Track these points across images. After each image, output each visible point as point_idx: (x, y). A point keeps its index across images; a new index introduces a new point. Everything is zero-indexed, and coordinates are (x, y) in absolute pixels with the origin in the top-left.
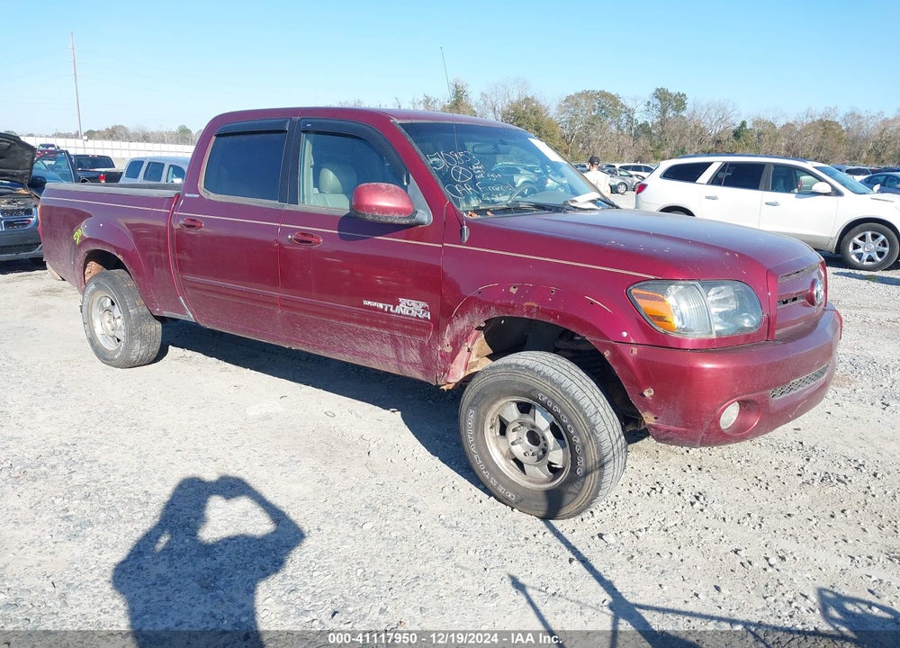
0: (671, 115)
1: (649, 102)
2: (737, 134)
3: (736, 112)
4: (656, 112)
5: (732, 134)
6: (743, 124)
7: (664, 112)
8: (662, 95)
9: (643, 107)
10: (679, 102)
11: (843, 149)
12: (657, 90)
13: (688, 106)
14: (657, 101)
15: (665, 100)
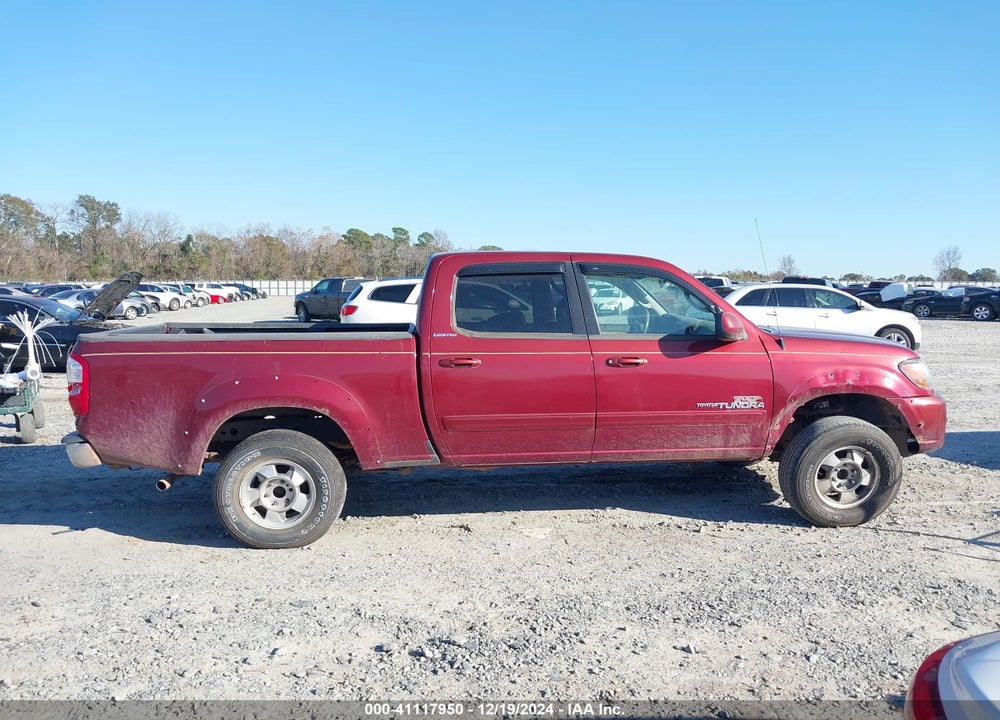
0: (103, 225)
1: (72, 211)
2: (184, 248)
3: (178, 226)
4: (84, 223)
5: (179, 248)
6: (189, 238)
7: (93, 221)
8: (87, 203)
9: (65, 216)
10: (111, 212)
11: (290, 264)
12: (81, 197)
13: (122, 217)
14: (82, 210)
15: (93, 209)
